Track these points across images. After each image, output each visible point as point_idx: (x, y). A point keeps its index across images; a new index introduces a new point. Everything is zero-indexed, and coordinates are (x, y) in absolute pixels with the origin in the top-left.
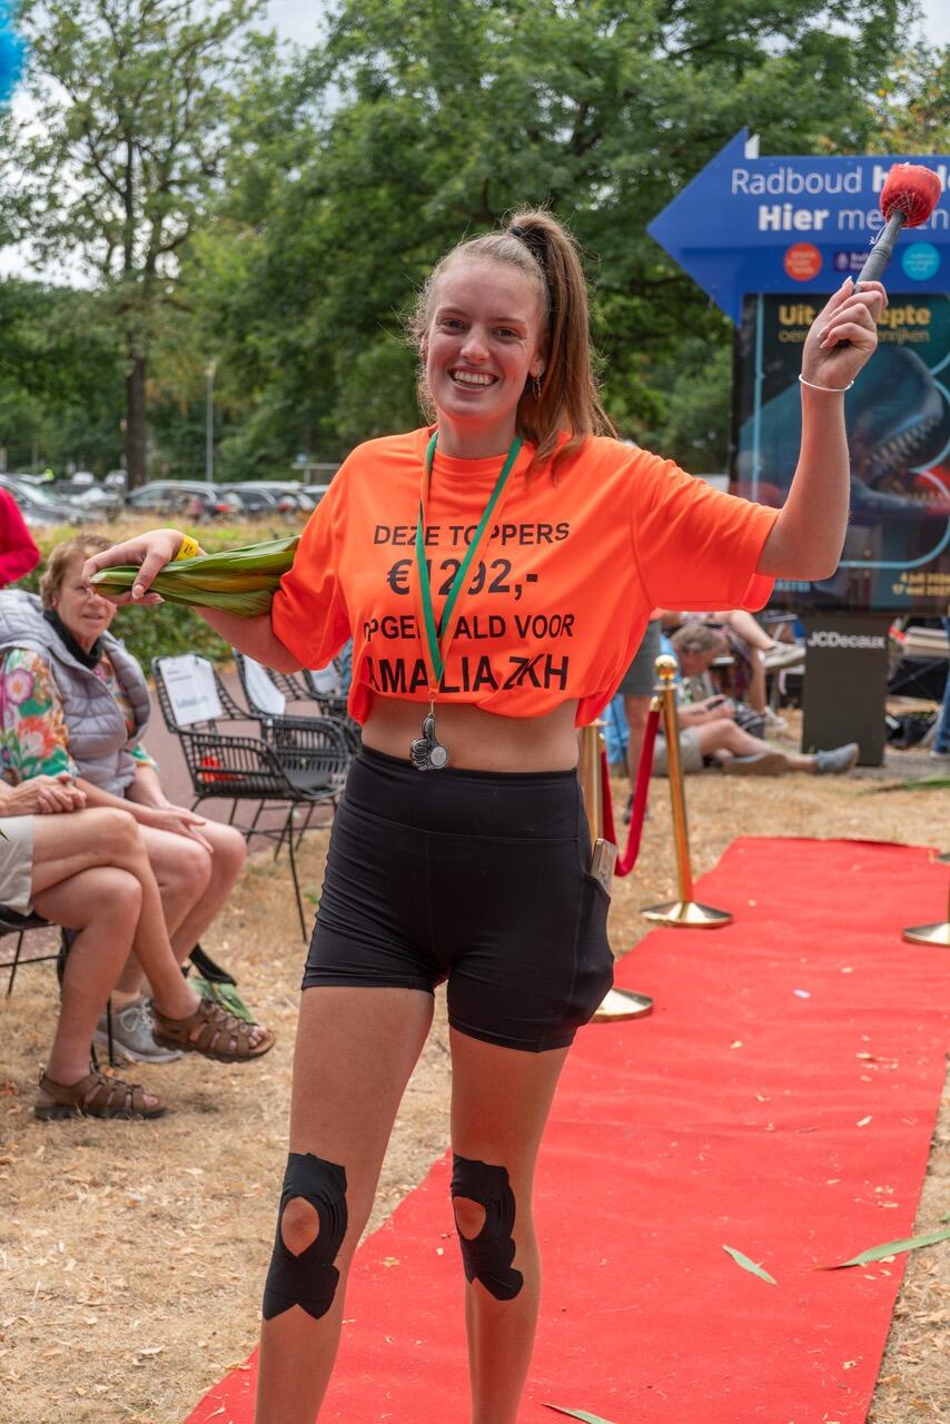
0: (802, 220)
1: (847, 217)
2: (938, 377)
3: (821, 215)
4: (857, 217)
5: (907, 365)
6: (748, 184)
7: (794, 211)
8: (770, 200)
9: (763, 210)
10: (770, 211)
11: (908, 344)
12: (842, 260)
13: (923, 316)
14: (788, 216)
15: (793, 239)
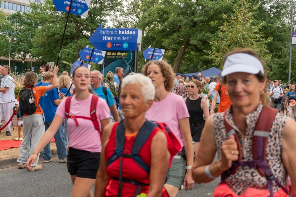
0: (109, 38)
1: (115, 38)
2: (128, 64)
3: (112, 38)
4: (117, 38)
5: (124, 62)
6: (102, 33)
7: (108, 37)
8: (105, 35)
9: (104, 37)
10: (105, 37)
11: (124, 58)
12: (115, 45)
13: (127, 54)
14: (107, 38)
15: (108, 41)
